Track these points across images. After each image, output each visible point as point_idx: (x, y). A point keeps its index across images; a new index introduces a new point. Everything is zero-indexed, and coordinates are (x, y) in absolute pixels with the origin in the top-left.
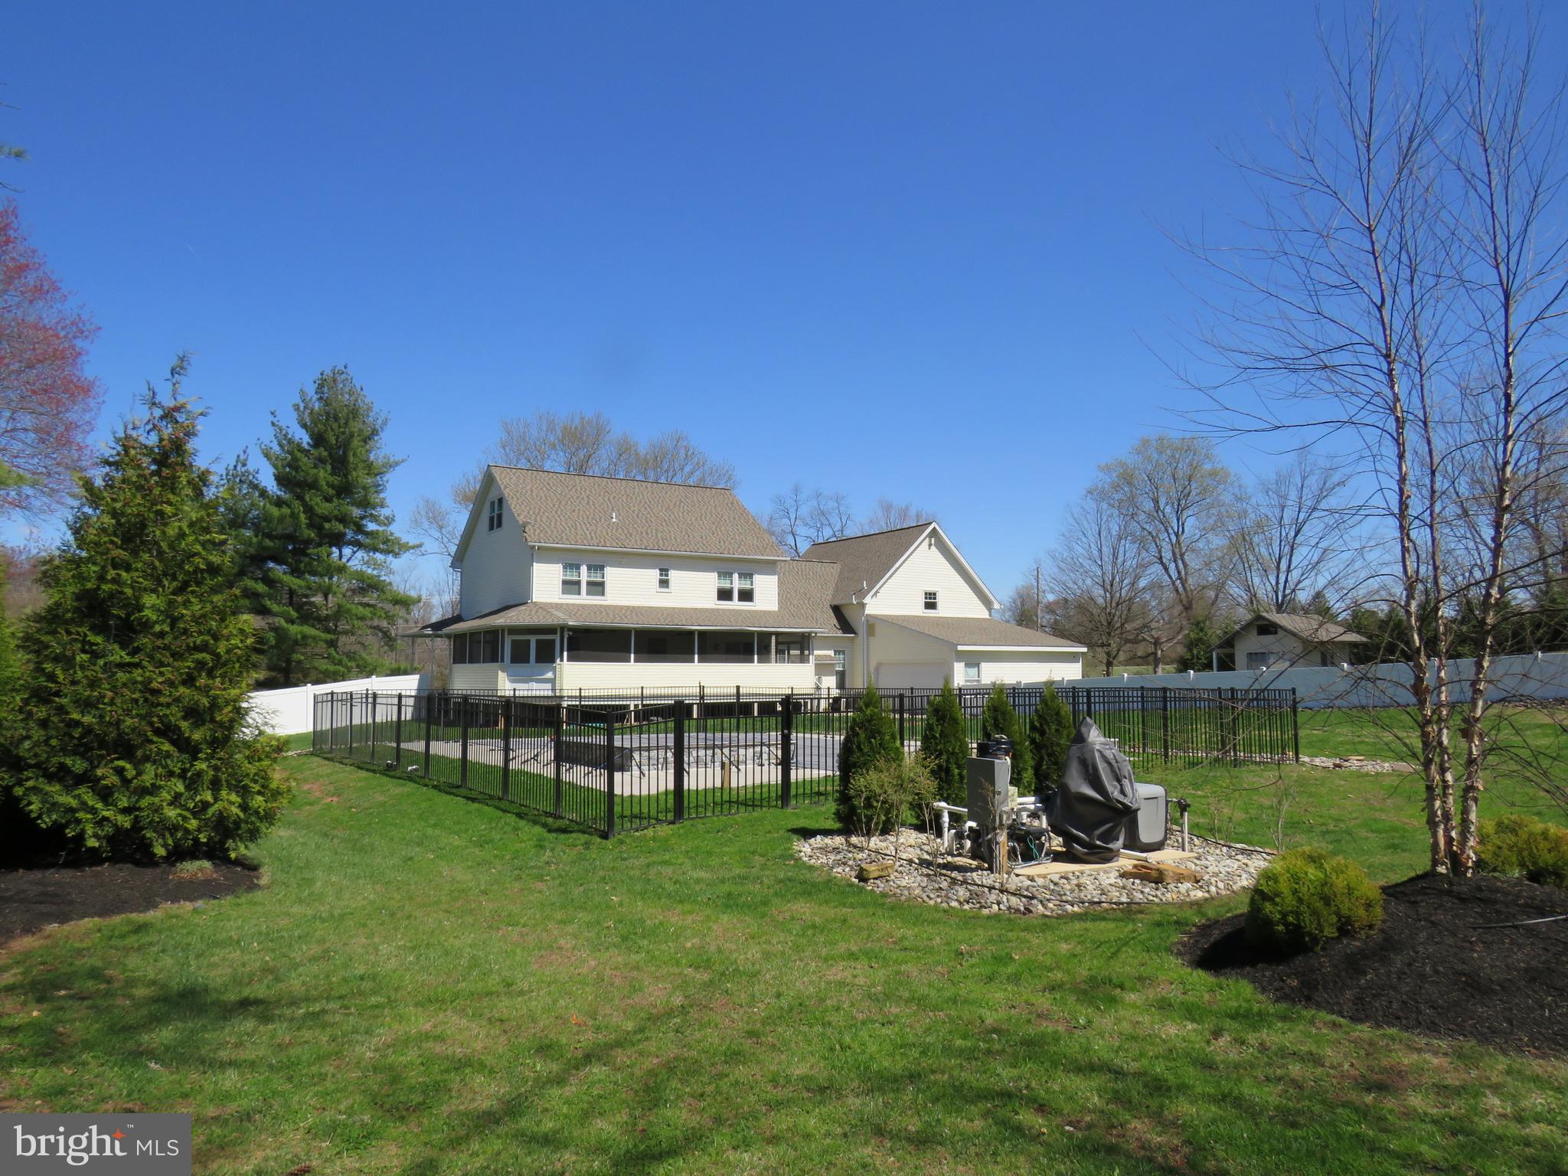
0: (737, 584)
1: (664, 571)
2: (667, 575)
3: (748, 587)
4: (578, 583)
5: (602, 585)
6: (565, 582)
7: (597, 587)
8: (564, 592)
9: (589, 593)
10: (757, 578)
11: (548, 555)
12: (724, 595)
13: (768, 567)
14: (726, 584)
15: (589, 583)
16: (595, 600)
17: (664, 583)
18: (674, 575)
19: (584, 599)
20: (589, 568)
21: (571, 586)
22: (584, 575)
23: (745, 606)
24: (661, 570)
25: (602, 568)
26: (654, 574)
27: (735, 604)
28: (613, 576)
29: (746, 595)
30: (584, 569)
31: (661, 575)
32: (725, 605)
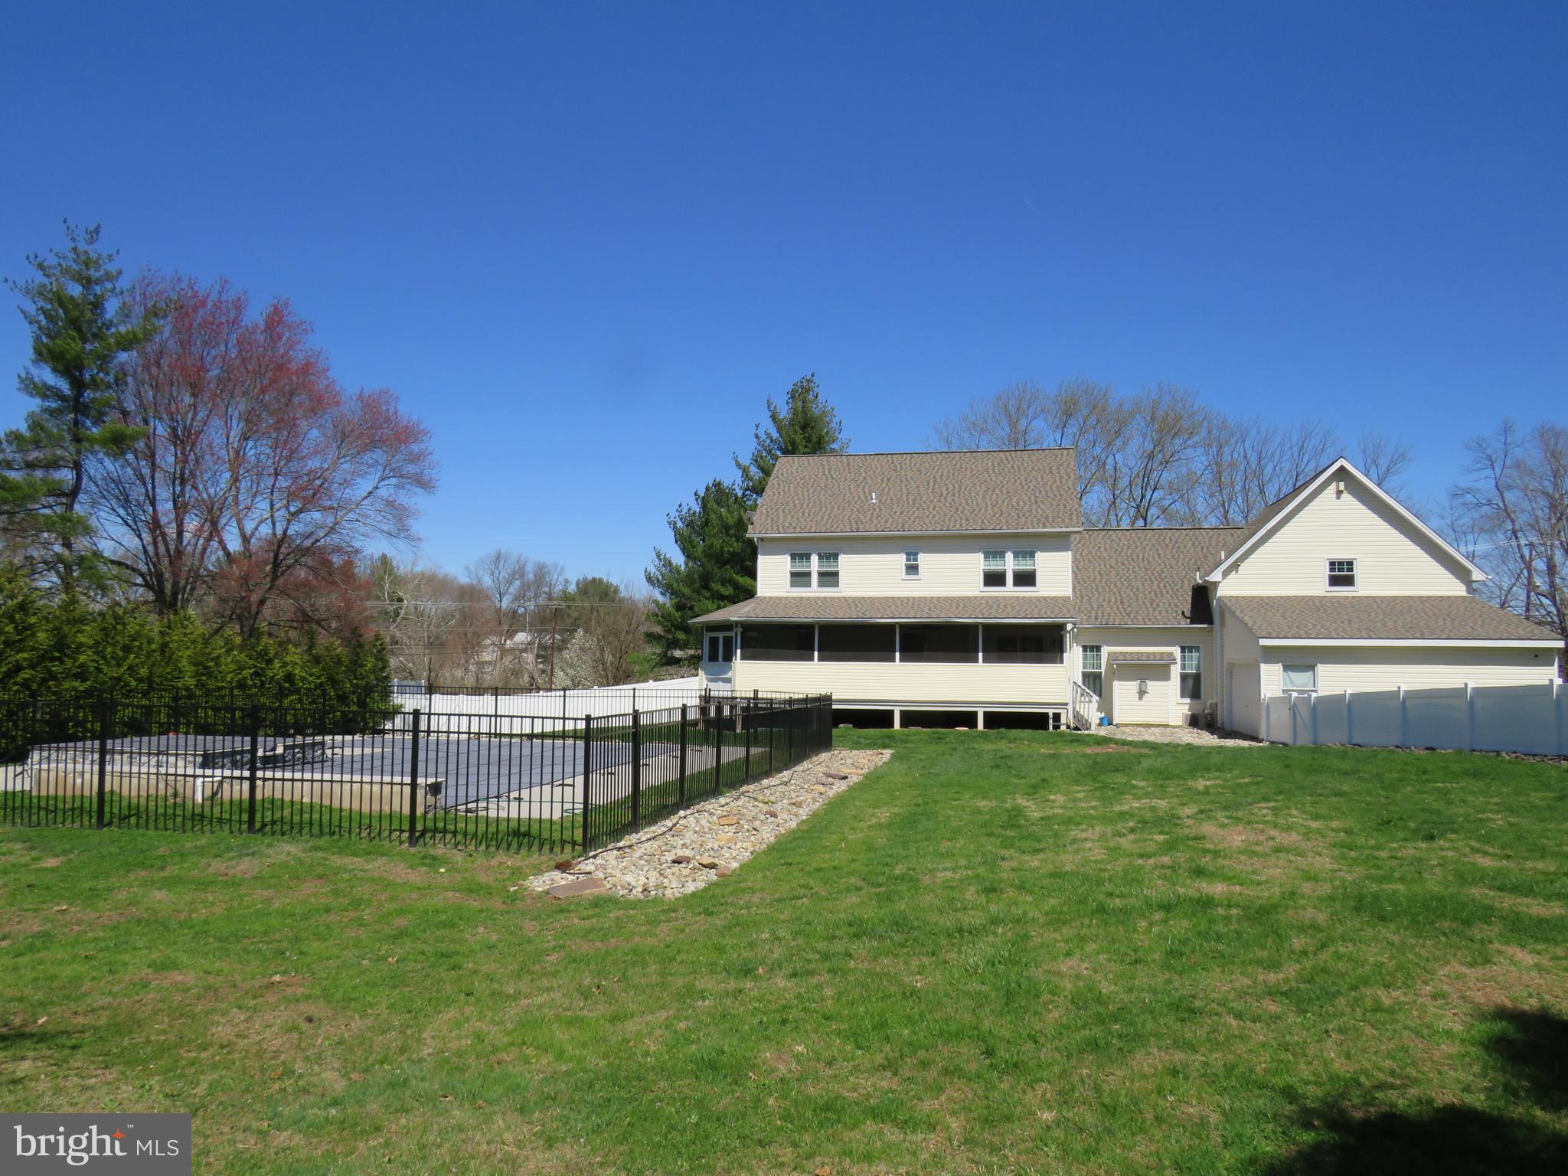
0: (1010, 564)
1: (912, 555)
2: (916, 559)
3: (1029, 568)
4: (808, 574)
5: (835, 574)
6: (794, 575)
7: (830, 578)
8: (792, 585)
9: (821, 584)
10: (1039, 555)
11: (776, 546)
12: (994, 579)
13: (1057, 542)
14: (995, 566)
15: (821, 574)
16: (828, 592)
17: (912, 569)
18: (924, 559)
19: (814, 590)
20: (821, 557)
21: (800, 578)
22: (814, 565)
23: (1025, 591)
24: (908, 554)
25: (836, 556)
26: (902, 558)
27: (1010, 590)
28: (848, 564)
29: (1026, 579)
30: (814, 558)
31: (908, 560)
32: (995, 591)
